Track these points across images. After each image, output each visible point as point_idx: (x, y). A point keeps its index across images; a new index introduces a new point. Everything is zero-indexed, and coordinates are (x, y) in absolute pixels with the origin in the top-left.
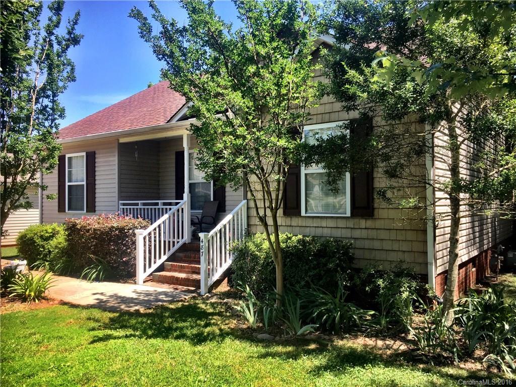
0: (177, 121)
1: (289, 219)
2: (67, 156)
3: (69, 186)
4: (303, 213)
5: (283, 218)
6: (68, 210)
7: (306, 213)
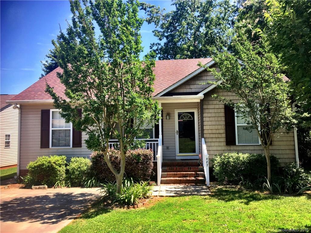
0: (161, 96)
1: (229, 147)
2: (51, 110)
3: (52, 130)
4: (237, 144)
5: (225, 147)
6: (52, 146)
7: (238, 144)
